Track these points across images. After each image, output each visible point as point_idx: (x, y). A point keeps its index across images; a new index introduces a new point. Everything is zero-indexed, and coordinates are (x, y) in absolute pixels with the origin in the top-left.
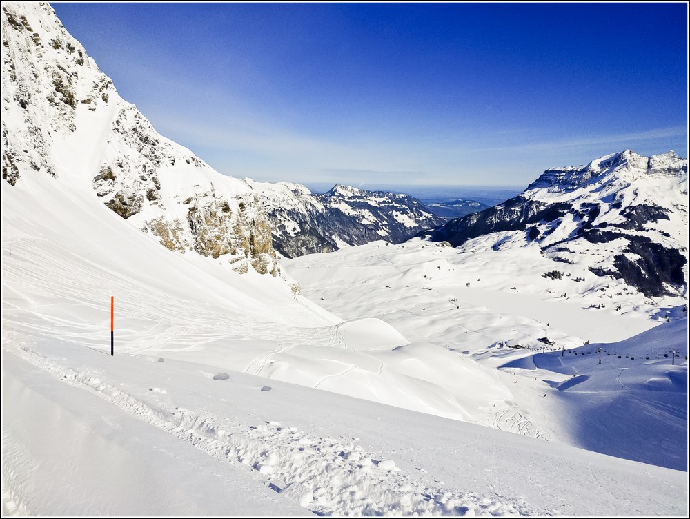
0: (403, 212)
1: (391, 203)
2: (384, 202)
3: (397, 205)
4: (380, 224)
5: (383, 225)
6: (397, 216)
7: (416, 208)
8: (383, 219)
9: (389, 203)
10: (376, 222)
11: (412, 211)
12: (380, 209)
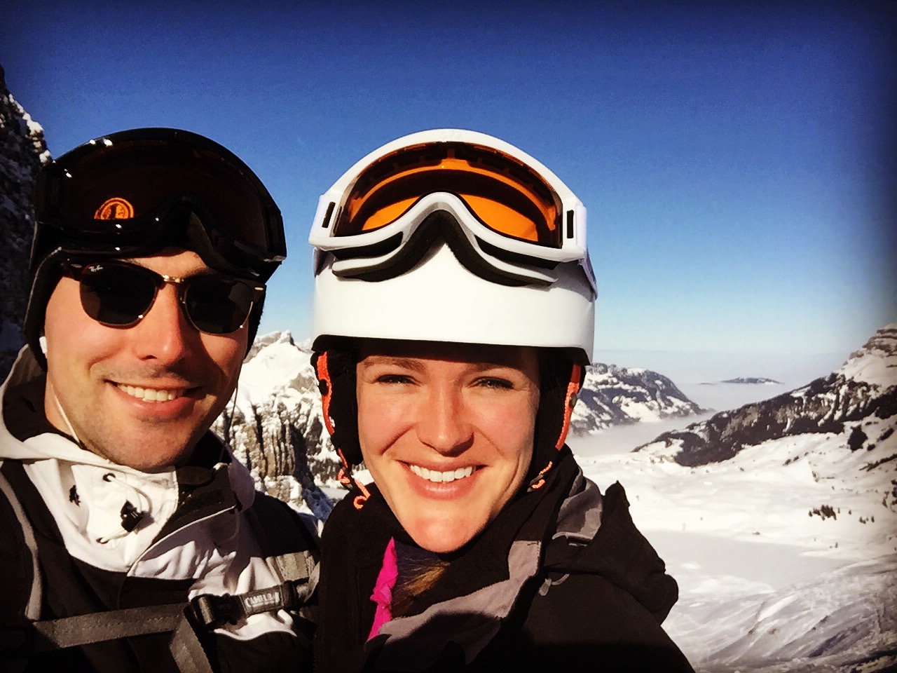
0: (640, 398)
1: (618, 383)
2: (605, 382)
3: (626, 387)
4: (597, 420)
5: (602, 421)
6: (627, 405)
7: (661, 391)
8: (601, 411)
9: (613, 384)
10: (589, 417)
11: (654, 398)
12: (597, 394)
